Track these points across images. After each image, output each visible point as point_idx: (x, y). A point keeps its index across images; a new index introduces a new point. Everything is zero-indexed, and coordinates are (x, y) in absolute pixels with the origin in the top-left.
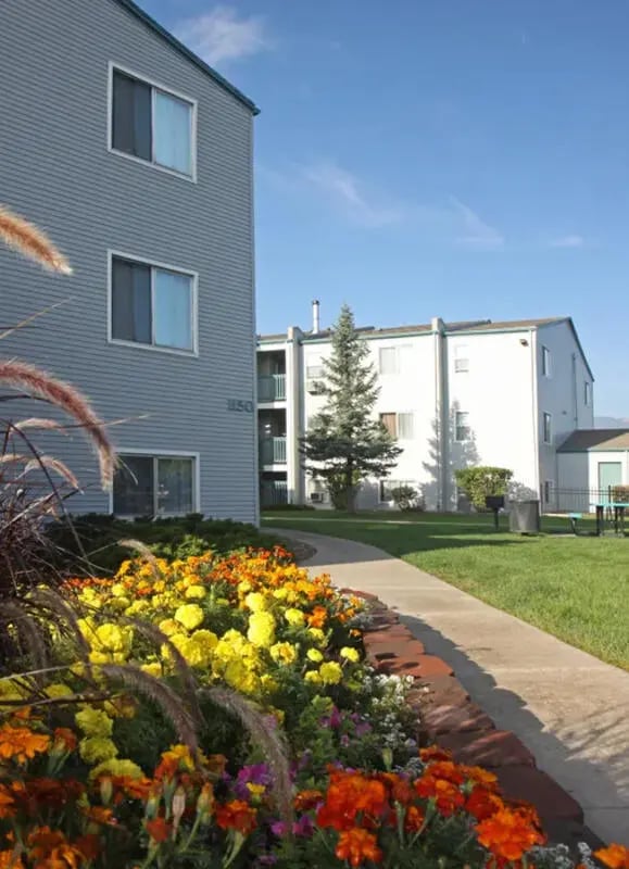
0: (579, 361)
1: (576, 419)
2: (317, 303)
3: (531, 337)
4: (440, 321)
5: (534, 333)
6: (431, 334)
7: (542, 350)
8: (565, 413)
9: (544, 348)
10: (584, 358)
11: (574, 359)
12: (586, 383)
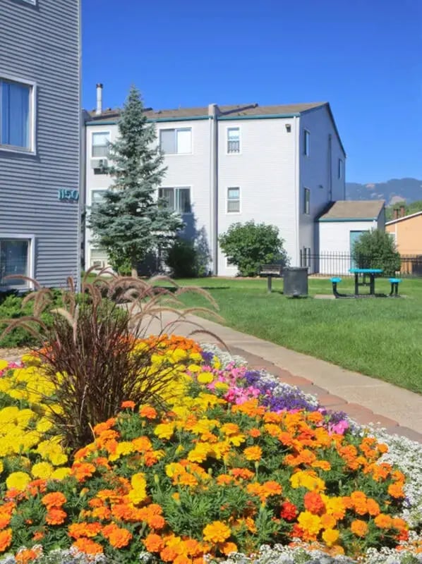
0: (334, 141)
1: (331, 192)
2: (101, 86)
3: (295, 123)
4: (216, 107)
5: (298, 118)
6: (207, 119)
7: (304, 134)
8: (321, 187)
9: (305, 132)
10: (338, 138)
11: (330, 139)
12: (340, 160)
